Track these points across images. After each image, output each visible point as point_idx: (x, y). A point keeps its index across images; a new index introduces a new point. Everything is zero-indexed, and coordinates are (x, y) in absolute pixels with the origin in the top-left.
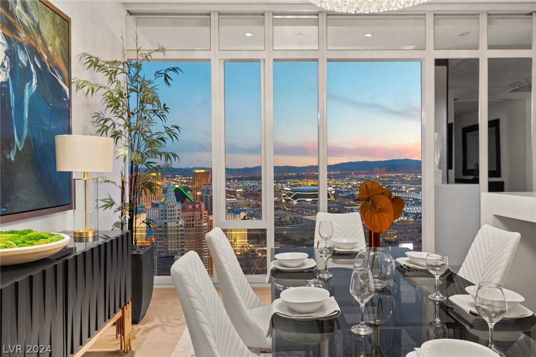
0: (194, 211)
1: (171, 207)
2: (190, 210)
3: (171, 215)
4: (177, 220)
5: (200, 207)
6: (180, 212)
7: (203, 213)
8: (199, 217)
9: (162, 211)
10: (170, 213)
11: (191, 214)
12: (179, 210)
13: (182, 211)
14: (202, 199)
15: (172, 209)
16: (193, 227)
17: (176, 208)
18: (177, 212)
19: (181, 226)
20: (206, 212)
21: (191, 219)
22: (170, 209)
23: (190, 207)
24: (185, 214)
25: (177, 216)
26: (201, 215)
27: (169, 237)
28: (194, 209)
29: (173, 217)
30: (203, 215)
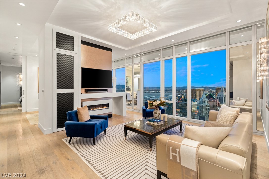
0: (214, 102)
1: (204, 100)
2: (212, 102)
3: (204, 103)
4: (206, 105)
5: (217, 101)
6: (208, 102)
7: (218, 103)
8: (216, 105)
9: (201, 101)
10: (204, 102)
11: (212, 103)
12: (207, 101)
13: (209, 102)
14: (218, 98)
15: (205, 101)
16: (213, 108)
17: (206, 100)
18: (207, 102)
19: (208, 107)
20: (220, 103)
21: (213, 105)
22: (204, 101)
23: (213, 101)
24: (210, 103)
25: (207, 103)
26: (217, 104)
27: (203, 108)
28: (214, 101)
29: (205, 103)
30: (218, 104)
